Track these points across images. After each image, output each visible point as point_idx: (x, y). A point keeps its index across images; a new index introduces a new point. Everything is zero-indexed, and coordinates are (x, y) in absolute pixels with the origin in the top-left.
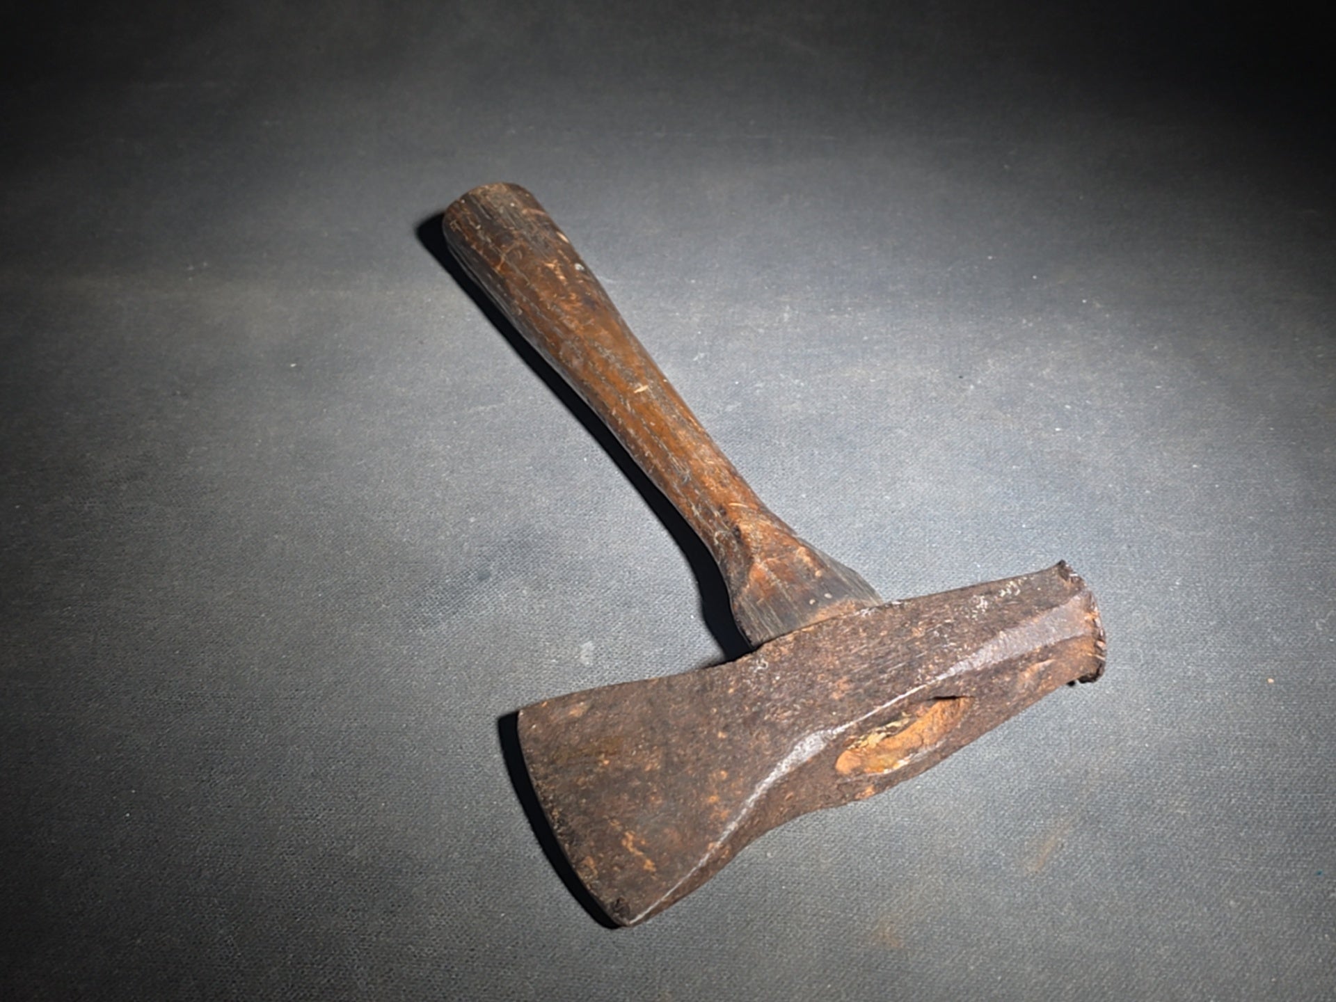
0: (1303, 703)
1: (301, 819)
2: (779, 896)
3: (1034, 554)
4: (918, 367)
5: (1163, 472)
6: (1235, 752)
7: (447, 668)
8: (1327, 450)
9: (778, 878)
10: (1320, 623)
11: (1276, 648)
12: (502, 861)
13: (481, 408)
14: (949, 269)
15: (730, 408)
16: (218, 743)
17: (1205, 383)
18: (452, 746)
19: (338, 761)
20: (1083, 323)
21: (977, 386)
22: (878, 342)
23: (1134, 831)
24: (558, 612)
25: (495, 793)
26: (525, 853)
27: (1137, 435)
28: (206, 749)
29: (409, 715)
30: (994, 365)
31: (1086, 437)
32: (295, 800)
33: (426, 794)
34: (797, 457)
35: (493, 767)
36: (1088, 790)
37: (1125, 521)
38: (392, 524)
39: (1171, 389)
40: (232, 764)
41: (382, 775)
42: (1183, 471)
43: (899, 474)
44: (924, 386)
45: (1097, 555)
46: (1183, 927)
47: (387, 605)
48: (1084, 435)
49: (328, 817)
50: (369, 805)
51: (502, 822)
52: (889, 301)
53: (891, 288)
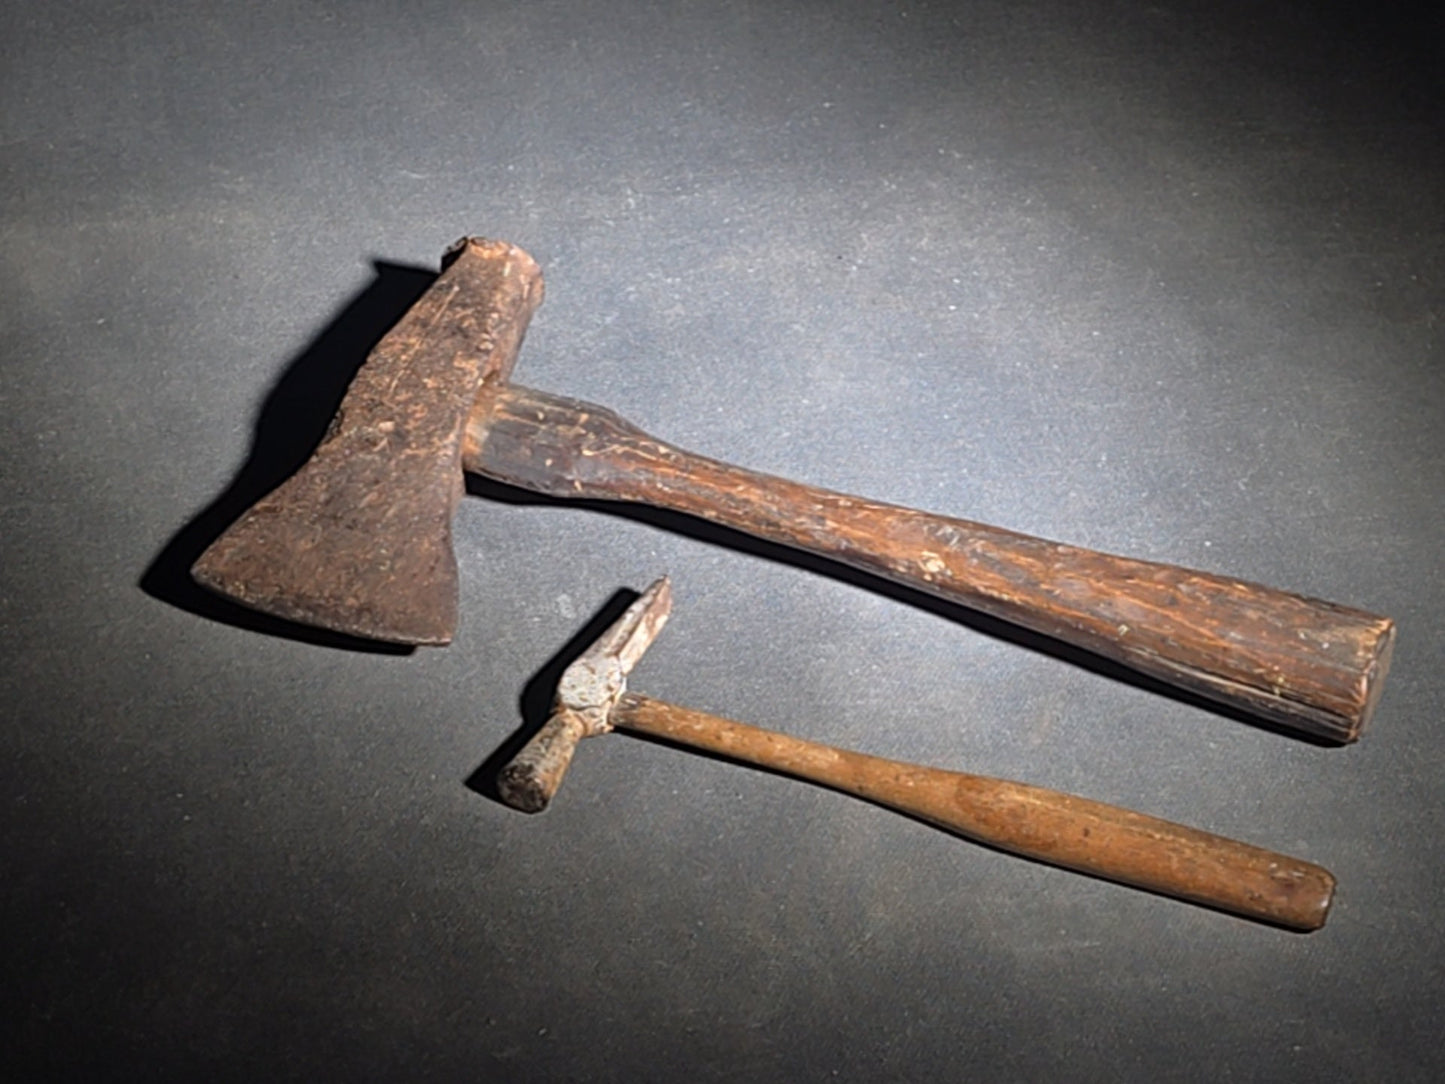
4: (792, 250)
5: (1066, 344)
8: (1220, 302)
10: (1242, 482)
11: (1206, 512)
14: (788, 124)
15: (609, 320)
17: (1087, 238)
20: (947, 179)
21: (860, 267)
22: (741, 224)
24: (520, 570)
27: (1032, 305)
30: (869, 238)
31: (982, 313)
34: (699, 368)
37: (1041, 400)
39: (1054, 249)
42: (1085, 340)
43: (809, 375)
44: (805, 272)
52: (736, 171)
53: (734, 156)
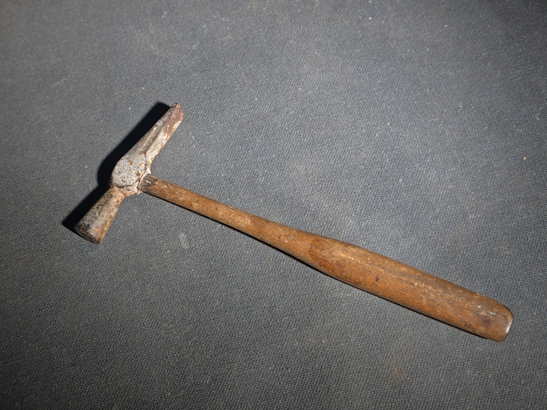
0: (544, 168)
1: (78, 394)
2: (338, 366)
3: (386, 106)
5: (431, 34)
6: (521, 208)
7: (115, 274)
9: (333, 355)
10: (537, 116)
11: (521, 137)
12: (194, 390)
13: (58, 82)
16: (12, 357)
18: (139, 325)
19: (82, 351)
23: (489, 271)
24: (158, 219)
25: (173, 349)
26: (203, 381)
27: (411, 12)
28: (7, 362)
29: (108, 311)
31: (385, 19)
32: (70, 382)
33: (138, 360)
34: (243, 73)
35: (165, 332)
36: (460, 253)
37: (423, 72)
38: (42, 180)
40: (26, 369)
41: (109, 354)
42: (440, 31)
45: (416, 99)
46: (530, 324)
47: (65, 240)
48: (384, 20)
49: (92, 388)
50: (110, 375)
51: (184, 366)
